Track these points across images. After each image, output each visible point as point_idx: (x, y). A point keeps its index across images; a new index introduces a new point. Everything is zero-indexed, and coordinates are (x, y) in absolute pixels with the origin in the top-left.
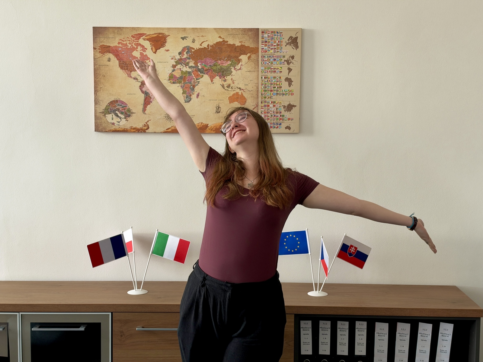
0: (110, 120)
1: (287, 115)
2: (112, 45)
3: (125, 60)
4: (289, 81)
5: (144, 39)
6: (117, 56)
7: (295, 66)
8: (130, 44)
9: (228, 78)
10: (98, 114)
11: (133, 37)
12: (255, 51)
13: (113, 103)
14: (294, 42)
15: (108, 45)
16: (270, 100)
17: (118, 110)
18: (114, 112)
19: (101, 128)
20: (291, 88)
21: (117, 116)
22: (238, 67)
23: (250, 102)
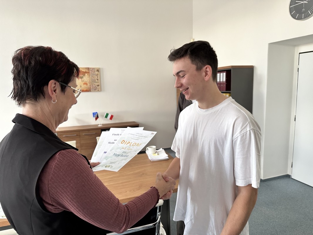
1: (98, 87)
4: (98, 79)
7: (99, 76)
9: (83, 79)
12: (89, 73)
14: (98, 71)
16: (93, 84)
20: (98, 81)
22: (85, 76)
23: (89, 85)
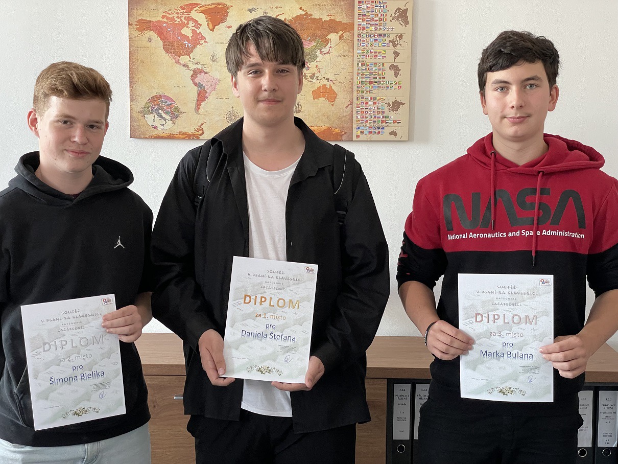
0: (151, 123)
1: (392, 115)
2: (153, 20)
3: (171, 40)
4: (395, 69)
5: (198, 12)
6: (160, 34)
7: (404, 49)
8: (178, 17)
9: (312, 65)
10: (135, 115)
11: (183, 9)
12: (349, 27)
13: (155, 99)
14: (402, 15)
15: (148, 19)
16: (368, 96)
17: (162, 108)
18: (156, 111)
19: (139, 133)
20: (398, 79)
21: (161, 117)
22: (325, 50)
23: (342, 98)
